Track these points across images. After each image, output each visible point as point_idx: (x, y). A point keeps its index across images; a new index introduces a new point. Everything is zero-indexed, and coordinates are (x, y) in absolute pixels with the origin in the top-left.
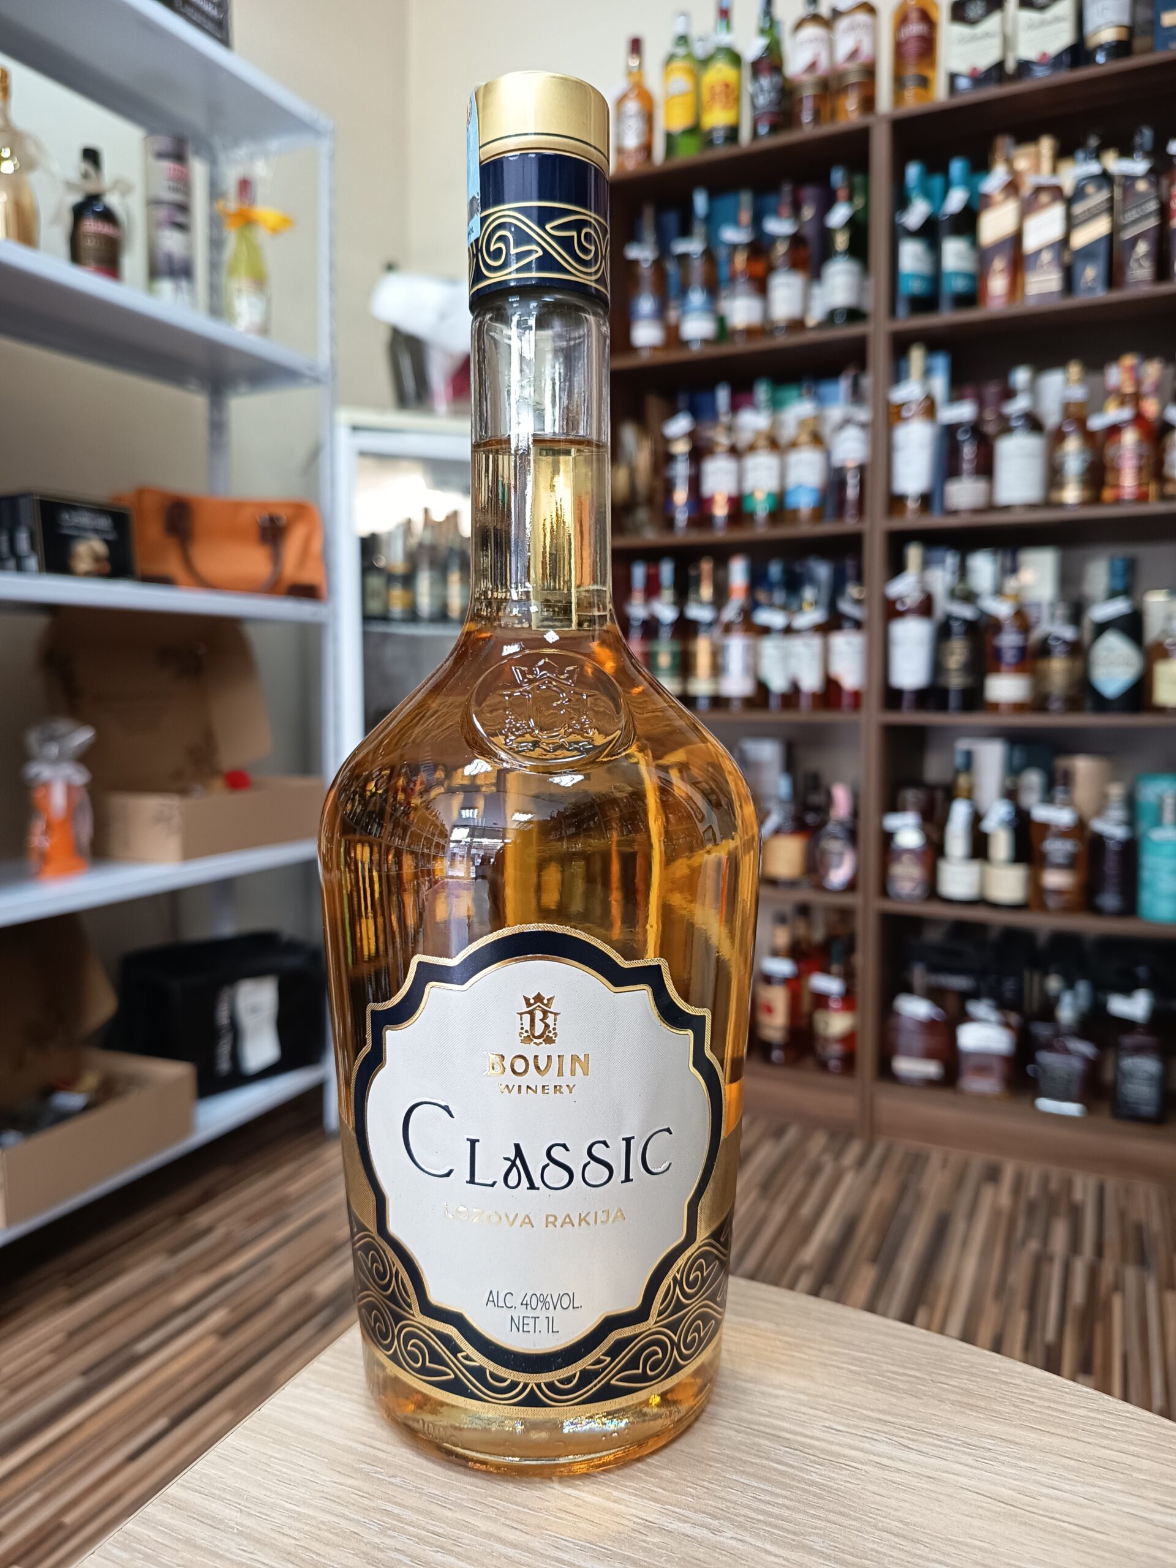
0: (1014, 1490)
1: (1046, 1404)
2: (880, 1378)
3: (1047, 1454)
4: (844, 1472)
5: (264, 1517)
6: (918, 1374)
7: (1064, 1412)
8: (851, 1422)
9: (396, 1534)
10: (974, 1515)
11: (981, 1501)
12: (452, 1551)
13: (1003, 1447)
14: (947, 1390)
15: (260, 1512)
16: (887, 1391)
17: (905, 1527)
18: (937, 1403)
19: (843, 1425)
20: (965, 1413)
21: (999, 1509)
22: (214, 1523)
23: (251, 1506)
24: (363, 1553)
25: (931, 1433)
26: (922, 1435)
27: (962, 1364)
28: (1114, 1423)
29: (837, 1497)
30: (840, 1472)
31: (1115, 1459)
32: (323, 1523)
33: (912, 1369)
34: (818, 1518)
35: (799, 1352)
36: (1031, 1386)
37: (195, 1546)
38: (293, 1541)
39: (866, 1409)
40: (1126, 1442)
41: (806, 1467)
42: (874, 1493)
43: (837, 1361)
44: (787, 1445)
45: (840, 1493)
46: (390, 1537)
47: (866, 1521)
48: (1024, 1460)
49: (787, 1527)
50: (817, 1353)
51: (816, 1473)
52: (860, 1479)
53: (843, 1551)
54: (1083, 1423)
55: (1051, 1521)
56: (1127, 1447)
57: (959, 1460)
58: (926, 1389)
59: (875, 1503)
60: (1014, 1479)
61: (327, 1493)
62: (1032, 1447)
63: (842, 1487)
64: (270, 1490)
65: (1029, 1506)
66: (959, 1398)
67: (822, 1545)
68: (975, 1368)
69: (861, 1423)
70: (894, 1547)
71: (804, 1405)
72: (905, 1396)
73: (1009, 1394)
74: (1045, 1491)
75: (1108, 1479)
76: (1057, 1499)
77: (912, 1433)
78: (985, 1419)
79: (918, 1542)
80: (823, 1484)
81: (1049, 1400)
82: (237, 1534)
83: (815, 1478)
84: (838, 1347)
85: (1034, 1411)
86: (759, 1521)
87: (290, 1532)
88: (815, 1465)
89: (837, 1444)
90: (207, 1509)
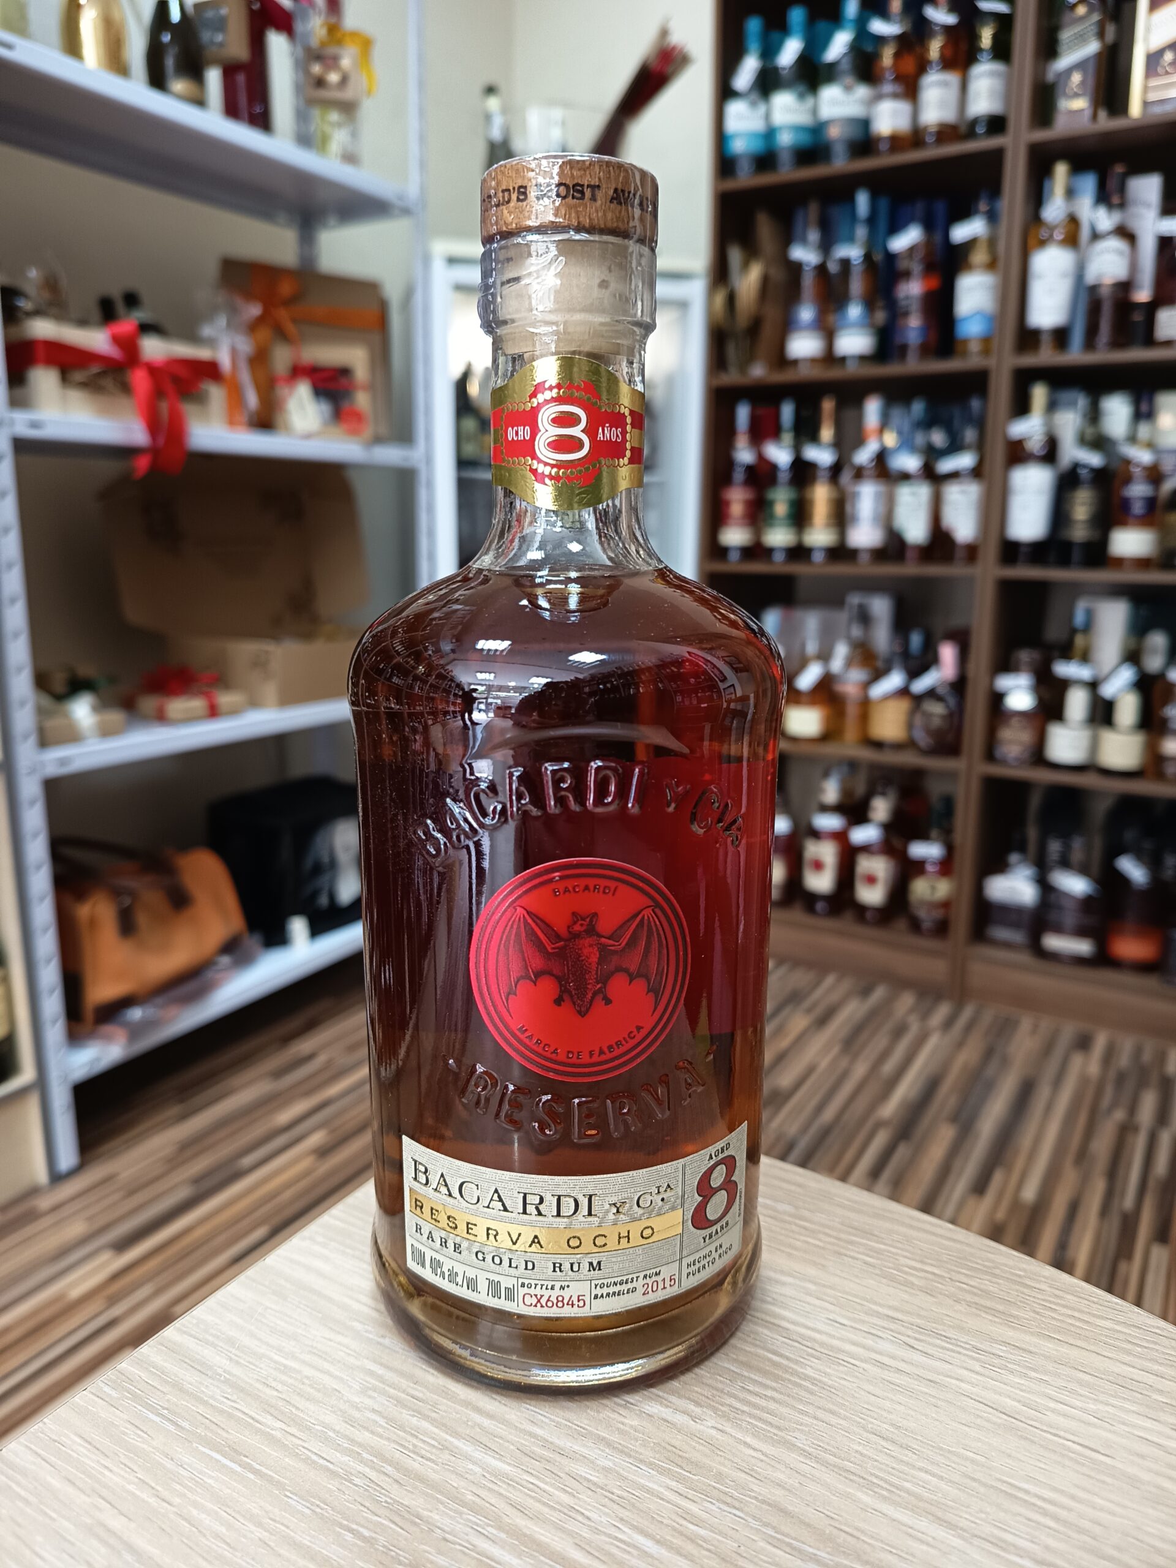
0: (1019, 1401)
1: (1070, 1312)
2: (895, 1272)
3: (1061, 1366)
4: (841, 1368)
5: (251, 1366)
6: (936, 1271)
7: (1088, 1322)
8: (856, 1316)
9: (376, 1395)
10: (972, 1425)
11: (981, 1411)
12: (428, 1417)
13: (1014, 1354)
14: (965, 1290)
15: (249, 1362)
16: (902, 1287)
17: (896, 1431)
18: (952, 1303)
19: (849, 1319)
20: (980, 1316)
21: (999, 1421)
22: (202, 1368)
23: (241, 1355)
24: (341, 1411)
25: (941, 1335)
26: (929, 1335)
27: (986, 1263)
28: (1140, 1339)
29: (829, 1394)
30: (836, 1367)
31: (1135, 1377)
32: (308, 1378)
33: (932, 1265)
34: (806, 1413)
35: (814, 1238)
36: (1057, 1292)
37: (182, 1390)
38: (275, 1393)
39: (875, 1303)
40: (1151, 1360)
41: (802, 1360)
42: (869, 1393)
43: (853, 1250)
44: (785, 1335)
45: (833, 1390)
46: (370, 1397)
47: (856, 1421)
48: (1035, 1370)
49: (772, 1421)
50: (833, 1240)
51: (811, 1367)
52: (857, 1377)
53: (825, 1450)
54: (1106, 1336)
55: (1056, 1439)
56: (1150, 1365)
57: (965, 1365)
58: (943, 1287)
59: (868, 1403)
60: (1022, 1390)
61: (316, 1348)
62: (1047, 1358)
63: (836, 1384)
64: (259, 1340)
65: (1032, 1420)
66: (976, 1299)
67: (805, 1442)
68: (998, 1268)
69: (866, 1318)
70: (881, 1451)
71: (811, 1295)
72: (918, 1293)
73: (1032, 1299)
74: (1052, 1405)
75: (1124, 1399)
76: (1065, 1415)
77: (921, 1333)
78: (1001, 1324)
79: (908, 1448)
80: (815, 1379)
81: (1073, 1309)
82: (223, 1382)
83: (809, 1372)
84: (855, 1235)
85: (1055, 1319)
86: (743, 1412)
87: (274, 1384)
88: (812, 1359)
89: (838, 1339)
90: (198, 1354)
